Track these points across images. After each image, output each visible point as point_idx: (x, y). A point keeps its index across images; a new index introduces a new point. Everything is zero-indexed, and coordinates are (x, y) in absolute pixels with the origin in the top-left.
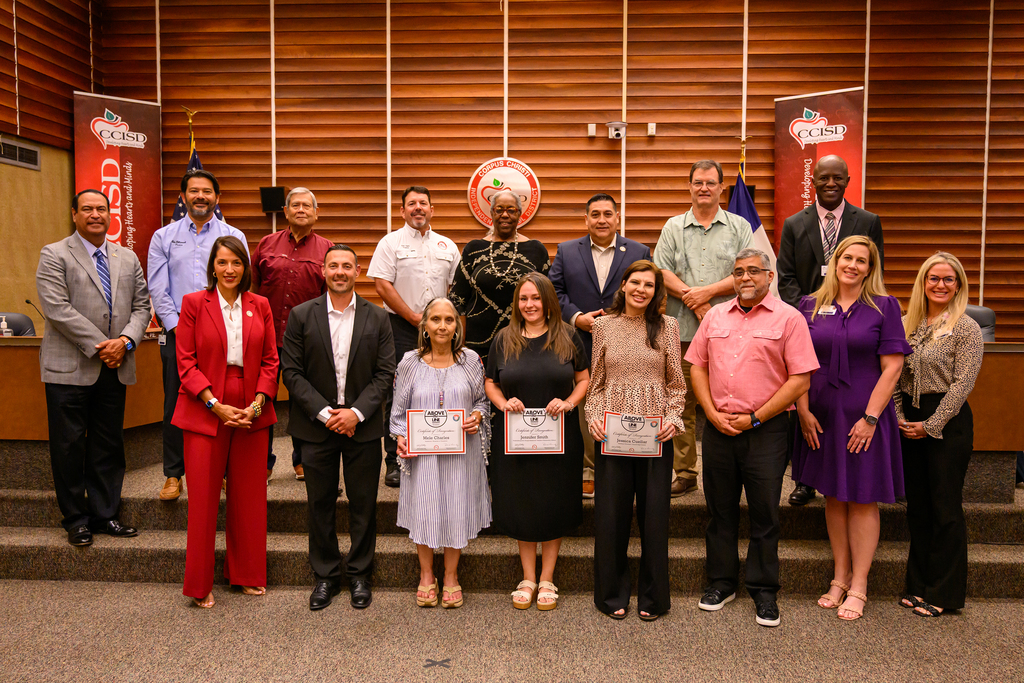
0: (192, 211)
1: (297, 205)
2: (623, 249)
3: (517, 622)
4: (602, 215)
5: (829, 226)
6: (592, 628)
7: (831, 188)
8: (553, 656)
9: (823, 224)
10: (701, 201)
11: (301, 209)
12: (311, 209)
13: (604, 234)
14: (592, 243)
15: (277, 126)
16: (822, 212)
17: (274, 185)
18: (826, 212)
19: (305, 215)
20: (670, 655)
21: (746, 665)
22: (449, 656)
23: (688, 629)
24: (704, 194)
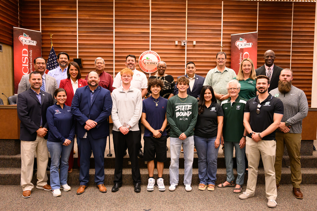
0: (61, 65)
1: (99, 63)
2: (197, 78)
4: (191, 68)
5: (269, 71)
6: (193, 197)
7: (269, 60)
8: (183, 207)
9: (267, 71)
10: (220, 64)
11: (100, 65)
12: (103, 64)
13: (192, 74)
14: (188, 76)
15: (79, 40)
16: (267, 68)
17: (78, 58)
18: (268, 67)
19: (101, 67)
20: (219, 205)
21: (243, 208)
22: (150, 208)
23: (222, 196)
24: (221, 62)
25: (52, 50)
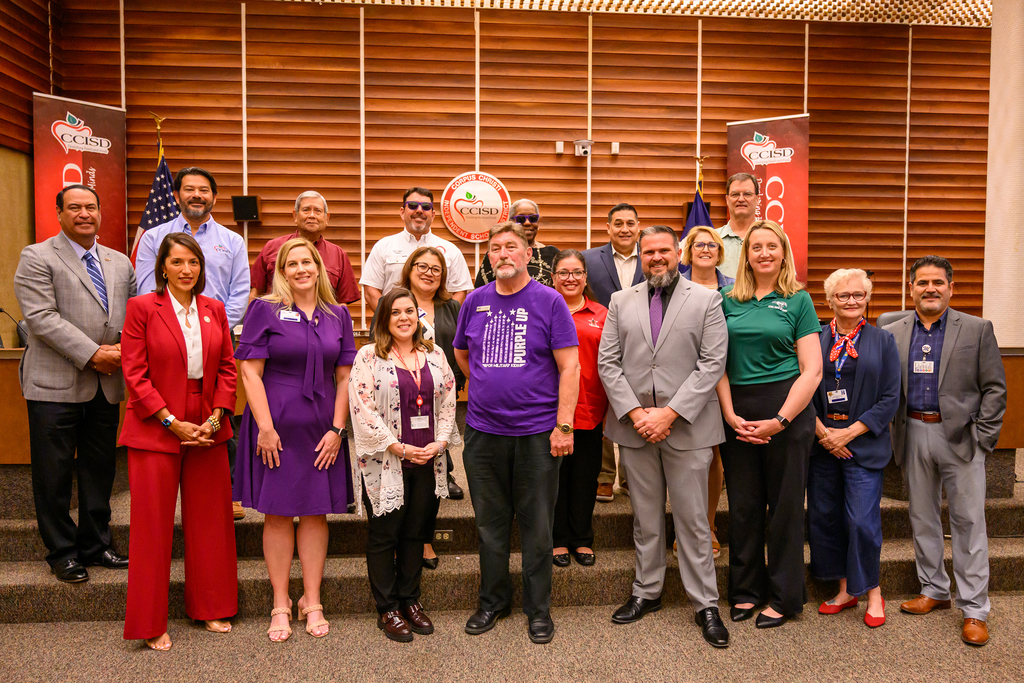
0: (187, 211)
1: (308, 209)
3: (577, 645)
10: (738, 211)
11: (312, 214)
12: (322, 214)
13: (627, 243)
14: (614, 251)
15: (249, 136)
17: (245, 193)
19: (316, 221)
24: (741, 204)
25: (163, 170)
